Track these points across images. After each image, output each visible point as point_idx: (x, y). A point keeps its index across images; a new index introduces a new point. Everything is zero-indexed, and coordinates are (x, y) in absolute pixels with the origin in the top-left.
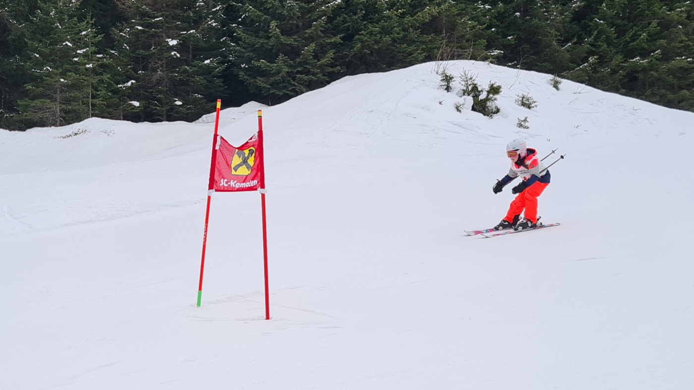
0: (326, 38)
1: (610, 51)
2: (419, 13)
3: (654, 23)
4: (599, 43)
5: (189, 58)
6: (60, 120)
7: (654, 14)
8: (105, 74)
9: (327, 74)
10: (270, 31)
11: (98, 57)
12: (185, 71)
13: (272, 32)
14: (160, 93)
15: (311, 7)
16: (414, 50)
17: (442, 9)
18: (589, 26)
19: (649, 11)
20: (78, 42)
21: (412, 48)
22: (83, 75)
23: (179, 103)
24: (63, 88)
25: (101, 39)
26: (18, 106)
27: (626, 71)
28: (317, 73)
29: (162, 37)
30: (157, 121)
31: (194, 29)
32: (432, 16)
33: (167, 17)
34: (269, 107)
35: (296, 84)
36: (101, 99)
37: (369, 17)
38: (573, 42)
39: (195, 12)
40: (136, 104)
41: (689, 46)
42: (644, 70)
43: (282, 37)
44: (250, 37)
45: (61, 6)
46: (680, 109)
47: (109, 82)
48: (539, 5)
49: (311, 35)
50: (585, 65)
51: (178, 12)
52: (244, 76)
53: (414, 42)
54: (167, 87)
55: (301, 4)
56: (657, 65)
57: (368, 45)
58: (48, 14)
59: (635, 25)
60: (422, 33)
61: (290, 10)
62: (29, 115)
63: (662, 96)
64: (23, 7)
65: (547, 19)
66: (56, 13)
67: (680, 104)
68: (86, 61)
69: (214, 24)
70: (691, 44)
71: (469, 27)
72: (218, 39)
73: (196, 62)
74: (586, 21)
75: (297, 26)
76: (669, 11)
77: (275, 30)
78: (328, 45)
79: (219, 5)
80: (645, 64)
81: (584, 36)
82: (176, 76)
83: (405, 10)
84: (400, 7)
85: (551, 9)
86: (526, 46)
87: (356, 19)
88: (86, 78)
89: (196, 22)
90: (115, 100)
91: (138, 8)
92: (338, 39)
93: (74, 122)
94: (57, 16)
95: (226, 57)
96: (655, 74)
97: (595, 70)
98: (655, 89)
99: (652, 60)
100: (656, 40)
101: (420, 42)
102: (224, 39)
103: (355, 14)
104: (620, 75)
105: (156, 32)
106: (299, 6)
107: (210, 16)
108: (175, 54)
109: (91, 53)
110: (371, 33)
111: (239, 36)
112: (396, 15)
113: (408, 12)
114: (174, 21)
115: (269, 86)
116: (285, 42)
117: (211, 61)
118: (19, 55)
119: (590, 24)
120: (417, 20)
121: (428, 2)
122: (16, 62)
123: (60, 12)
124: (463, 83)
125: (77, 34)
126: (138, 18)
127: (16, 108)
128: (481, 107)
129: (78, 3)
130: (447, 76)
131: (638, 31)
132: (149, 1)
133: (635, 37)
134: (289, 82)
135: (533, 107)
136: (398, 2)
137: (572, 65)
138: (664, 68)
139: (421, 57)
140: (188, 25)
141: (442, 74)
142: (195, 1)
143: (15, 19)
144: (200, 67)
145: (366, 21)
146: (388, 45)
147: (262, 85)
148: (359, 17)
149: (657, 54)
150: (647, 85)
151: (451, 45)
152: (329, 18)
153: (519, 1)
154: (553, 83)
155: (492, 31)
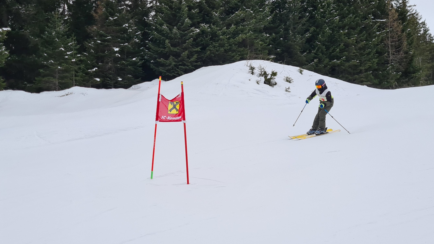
0: (193, 48)
1: (323, 57)
2: (237, 37)
3: (342, 45)
4: (318, 53)
5: (125, 57)
6: (58, 88)
7: (342, 40)
8: (82, 64)
9: (193, 66)
10: (166, 44)
11: (78, 56)
12: (123, 64)
13: (166, 45)
14: (111, 75)
15: (185, 33)
17: (247, 36)
18: (313, 45)
19: (339, 39)
20: (68, 49)
21: (234, 54)
22: (70, 65)
23: (120, 79)
24: (60, 71)
25: (79, 47)
26: (36, 80)
27: (331, 66)
28: (189, 65)
29: (111, 46)
30: (109, 88)
31: (127, 43)
32: (243, 39)
33: (113, 37)
35: (179, 70)
36: (80, 77)
37: (213, 39)
38: (307, 52)
39: (127, 35)
40: (98, 80)
41: (357, 55)
42: (338, 66)
43: (171, 48)
44: (155, 47)
45: (58, 30)
46: (354, 83)
47: (83, 69)
48: (291, 35)
49: (186, 47)
50: (313, 63)
51: (119, 34)
52: (153, 66)
53: (235, 51)
54: (114, 71)
55: (180, 32)
56: (344, 63)
57: (213, 52)
58: (51, 34)
59: (333, 45)
60: (239, 47)
61: (175, 35)
62: (41, 85)
63: (346, 77)
64: (37, 30)
65: (295, 42)
66: (56, 34)
67: (355, 81)
68: (72, 58)
69: (137, 41)
70: (358, 54)
71: (260, 44)
72: (139, 48)
73: (128, 59)
74: (312, 43)
75: (178, 42)
76: (348, 39)
77: (168, 44)
78: (194, 52)
79: (139, 32)
80: (339, 63)
81: (311, 50)
82: (119, 66)
83: (230, 36)
84: (228, 34)
85: (296, 37)
86: (286, 54)
87: (207, 40)
88: (72, 67)
89: (129, 40)
90: (87, 78)
91: (98, 32)
92: (198, 49)
93: (66, 89)
95: (144, 57)
96: (343, 67)
97: (317, 66)
98: (344, 74)
99: (341, 61)
100: (343, 52)
101: (237, 51)
102: (142, 48)
103: (207, 37)
104: (328, 68)
105: (108, 44)
106: (180, 33)
107: (135, 37)
108: (118, 55)
109: (74, 54)
110: (214, 47)
111: (150, 47)
112: (226, 38)
113: (232, 37)
114: (117, 39)
115: (165, 72)
116: (173, 50)
117: (136, 59)
118: (35, 54)
119: (314, 44)
120: (236, 41)
121: (241, 33)
122: (33, 58)
123: (58, 33)
124: (260, 71)
125: (67, 44)
126: (98, 37)
127: (34, 81)
128: (268, 82)
129: (67, 29)
130: (252, 67)
131: (335, 48)
132: (104, 29)
133: (334, 50)
134: (175, 70)
135: (292, 82)
136: (227, 32)
137: (307, 63)
138: (347, 65)
139: (238, 58)
140: (124, 41)
141: (249, 66)
142: (128, 30)
143: (32, 36)
144: (131, 62)
145: (212, 40)
146: (222, 52)
147: (162, 71)
148: (208, 39)
149: (344, 58)
150: (340, 72)
151: (252, 53)
152: (194, 39)
153: (282, 33)
154: (300, 71)
155: (270, 47)
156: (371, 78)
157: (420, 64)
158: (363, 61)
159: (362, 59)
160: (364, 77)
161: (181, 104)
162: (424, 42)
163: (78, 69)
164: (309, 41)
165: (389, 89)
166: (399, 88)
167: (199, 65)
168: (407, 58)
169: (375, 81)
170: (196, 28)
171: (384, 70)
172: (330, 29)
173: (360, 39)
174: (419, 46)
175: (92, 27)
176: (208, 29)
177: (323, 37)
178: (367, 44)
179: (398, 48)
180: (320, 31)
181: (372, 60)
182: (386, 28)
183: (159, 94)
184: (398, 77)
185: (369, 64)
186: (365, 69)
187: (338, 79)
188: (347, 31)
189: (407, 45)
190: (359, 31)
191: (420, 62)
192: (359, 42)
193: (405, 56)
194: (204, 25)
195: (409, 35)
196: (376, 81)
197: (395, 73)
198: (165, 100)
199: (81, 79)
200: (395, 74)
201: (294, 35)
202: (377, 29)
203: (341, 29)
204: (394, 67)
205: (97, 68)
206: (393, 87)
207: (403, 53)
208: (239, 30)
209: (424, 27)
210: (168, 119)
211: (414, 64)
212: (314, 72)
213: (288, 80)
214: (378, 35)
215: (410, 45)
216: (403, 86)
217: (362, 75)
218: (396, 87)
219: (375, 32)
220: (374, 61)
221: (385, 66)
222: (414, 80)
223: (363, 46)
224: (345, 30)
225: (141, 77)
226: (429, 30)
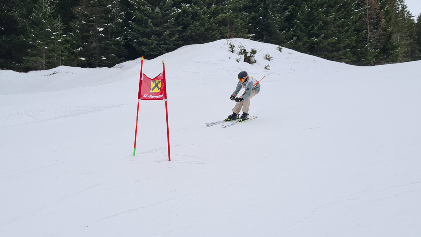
0: (174, 28)
1: (302, 35)
2: (217, 16)
3: (321, 23)
4: (297, 31)
5: (108, 37)
6: (45, 67)
7: (320, 18)
8: (67, 44)
9: (175, 45)
10: (148, 24)
11: (64, 36)
12: (107, 43)
14: (95, 54)
15: (167, 13)
16: (215, 34)
17: (227, 15)
18: (292, 23)
19: (318, 17)
20: (54, 29)
21: (215, 32)
22: (56, 45)
23: (104, 58)
24: (47, 51)
25: (65, 27)
26: (24, 60)
27: (310, 44)
28: (171, 44)
29: (95, 26)
30: (93, 68)
31: (110, 23)
32: (223, 18)
33: (97, 17)
34: (148, 60)
35: (161, 49)
36: (66, 56)
37: (194, 18)
38: (286, 30)
39: (111, 15)
40: (83, 59)
41: (335, 33)
42: (317, 43)
43: (154, 27)
44: (138, 27)
45: (45, 11)
46: (333, 61)
47: (69, 48)
48: (270, 13)
49: (168, 26)
50: (292, 41)
51: (103, 15)
52: (135, 46)
53: (215, 30)
54: (98, 51)
55: (162, 12)
56: (322, 41)
57: (194, 31)
58: (38, 15)
59: (312, 23)
61: (157, 14)
62: (29, 65)
64: (25, 11)
65: (274, 20)
66: (43, 15)
67: (333, 59)
68: (58, 38)
69: (120, 21)
70: (337, 32)
71: (240, 23)
72: (122, 28)
73: (112, 39)
74: (291, 21)
75: (160, 22)
76: (326, 17)
77: (150, 24)
78: (176, 31)
79: (122, 12)
80: (317, 41)
81: (290, 28)
82: (103, 46)
83: (211, 15)
84: (208, 14)
85: (276, 16)
86: (265, 32)
87: (188, 19)
88: (58, 47)
89: (112, 20)
90: (73, 57)
91: (83, 12)
92: (180, 28)
93: (52, 68)
95: (127, 36)
96: (322, 45)
97: (296, 43)
98: (322, 52)
99: (320, 39)
100: (321, 30)
101: (218, 30)
102: (125, 28)
103: (188, 16)
104: (307, 46)
105: (92, 24)
107: (118, 17)
108: (102, 35)
109: (61, 34)
110: (195, 26)
111: (133, 26)
112: (207, 17)
114: (101, 19)
115: (148, 51)
116: (155, 29)
117: (119, 38)
118: (23, 35)
120: (216, 20)
121: (221, 12)
122: (22, 39)
123: (44, 14)
124: (239, 49)
125: (53, 25)
126: (83, 18)
127: (22, 61)
128: (248, 60)
129: (54, 10)
130: (232, 46)
131: (314, 26)
132: (89, 9)
133: (313, 28)
134: (158, 49)
135: (271, 60)
136: (207, 11)
137: (286, 41)
138: (325, 43)
139: (219, 37)
140: (108, 21)
141: (229, 45)
142: (111, 10)
143: (21, 17)
144: (114, 41)
145: (193, 20)
146: (203, 31)
147: (145, 50)
148: (190, 18)
149: (322, 36)
150: (319, 50)
151: (232, 31)
152: (175, 18)
153: (262, 12)
154: (279, 49)
155: (250, 25)
156: (349, 55)
157: (399, 41)
159: (341, 37)
160: (343, 54)
161: (162, 83)
162: (402, 19)
163: (64, 49)
164: (288, 19)
165: (368, 66)
166: (377, 65)
167: (180, 44)
168: (385, 35)
169: (353, 58)
170: (177, 8)
171: (363, 47)
172: (308, 7)
173: (338, 17)
174: (397, 23)
175: (77, 8)
176: (189, 8)
177: (301, 15)
178: (345, 22)
179: (376, 26)
180: (299, 9)
181: (351, 37)
182: (364, 6)
183: (141, 73)
184: (377, 54)
185: (347, 41)
186: (343, 47)
187: (317, 56)
188: (325, 9)
189: (385, 22)
190: (337, 9)
191: (398, 39)
192: (337, 19)
193: (383, 34)
194: (185, 5)
195: (387, 12)
196: (355, 58)
197: (373, 50)
198: (147, 78)
199: (68, 58)
200: (373, 51)
201: (273, 13)
202: (355, 7)
203: (320, 7)
204: (372, 44)
206: (371, 64)
207: (381, 30)
208: (220, 9)
209: (401, 4)
210: (150, 97)
211: (392, 41)
212: (293, 50)
213: (268, 58)
214: (356, 12)
215: (388, 22)
216: (381, 63)
217: (341, 52)
218: (374, 64)
219: (353, 10)
220: (352, 39)
221: (363, 43)
222: (392, 57)
223: (341, 24)
224: (324, 8)
225: (123, 57)
226: (407, 7)
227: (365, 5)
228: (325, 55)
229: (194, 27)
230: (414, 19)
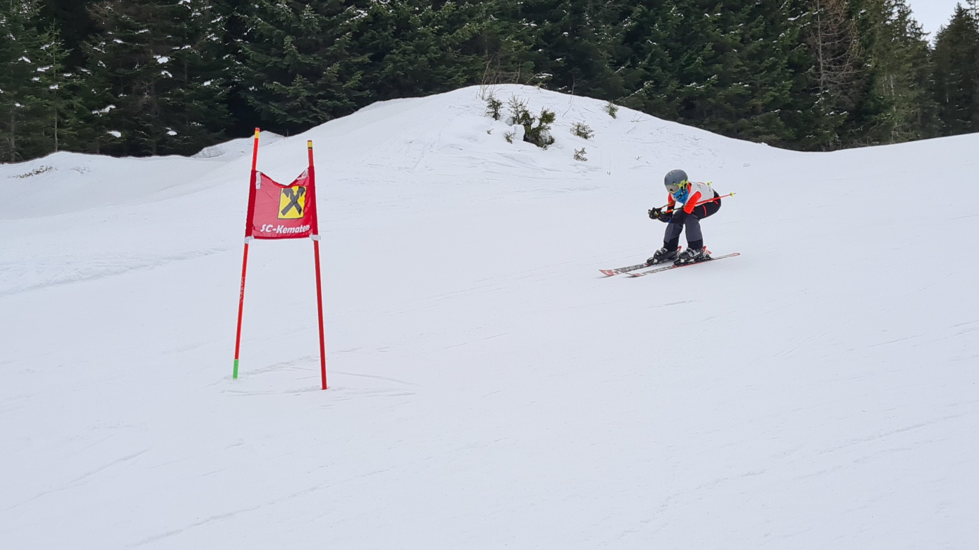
0: (352, 57)
1: (666, 76)
2: (458, 30)
3: (709, 46)
4: (654, 67)
5: (183, 79)
6: (16, 155)
7: (708, 36)
8: (75, 97)
9: (354, 99)
10: (285, 48)
11: (65, 77)
12: (180, 95)
14: (148, 122)
15: (333, 21)
16: (452, 72)
17: (483, 26)
18: (642, 49)
19: (702, 33)
20: (38, 59)
21: (452, 69)
22: (47, 99)
23: (172, 133)
24: (20, 115)
25: (68, 54)
27: (683, 98)
28: (343, 98)
29: (149, 52)
30: (144, 156)
31: (188, 44)
32: (472, 34)
33: (154, 29)
34: (286, 138)
35: (318, 110)
36: (71, 128)
37: (402, 33)
38: (627, 65)
39: (190, 24)
40: (118, 134)
41: (744, 71)
42: (702, 96)
43: (299, 55)
44: (259, 54)
45: (13, 12)
46: (738, 138)
47: (80, 108)
48: (588, 24)
49: (335, 53)
50: (640, 90)
51: (167, 23)
52: (253, 101)
53: (454, 63)
54: (156, 114)
55: (320, 17)
56: (714, 91)
57: (401, 65)
59: (689, 48)
60: (463, 53)
61: (307, 23)
63: (721, 125)
65: (598, 40)
66: (9, 22)
67: (739, 134)
68: (49, 82)
69: (214, 39)
70: (747, 69)
71: (515, 47)
72: (219, 56)
73: (193, 83)
74: (639, 43)
75: (317, 43)
76: (722, 33)
77: (291, 47)
78: (355, 65)
79: (219, 16)
80: (702, 90)
81: (637, 59)
82: (168, 101)
83: (442, 27)
84: (436, 23)
85: (601, 29)
86: (576, 70)
87: (386, 36)
88: (50, 103)
89: (193, 36)
90: (89, 130)
91: (117, 17)
92: (365, 58)
93: (36, 158)
94: (10, 25)
95: (231, 77)
96: (713, 101)
97: (651, 98)
98: (714, 117)
99: (708, 87)
100: (712, 64)
101: (460, 63)
102: (227, 56)
103: (385, 30)
104: (677, 102)
105: (142, 47)
106: (319, 19)
107: (209, 29)
108: (166, 74)
109: (57, 71)
110: (404, 53)
111: (246, 53)
112: (432, 32)
113: (446, 29)
114: (164, 34)
115: (285, 113)
116: (304, 61)
117: (211, 83)
119: (643, 45)
120: (456, 38)
121: (468, 18)
123: (14, 20)
124: (513, 110)
125: (37, 47)
126: (117, 30)
128: (533, 137)
129: (38, 10)
130: (493, 101)
131: (693, 54)
132: (131, 10)
133: (690, 60)
134: (309, 109)
135: (590, 137)
136: (434, 17)
137: (627, 91)
138: (721, 95)
139: (462, 81)
140: (181, 39)
141: (488, 99)
142: (190, 12)
144: (199, 90)
145: (399, 37)
146: (424, 67)
147: (277, 111)
148: (390, 33)
149: (713, 79)
150: (705, 112)
151: (496, 67)
152: (355, 34)
153: (567, 19)
154: (609, 110)
155: (540, 52)
156: (777, 125)
157: (893, 91)
158: (758, 85)
159: (756, 80)
160: (762, 122)
161: (308, 195)
162: (900, 40)
163: (65, 108)
165: (820, 151)
166: (842, 149)
167: (368, 97)
168: (859, 78)
169: (786, 133)
170: (358, 7)
171: (808, 107)
172: (680, 9)
173: (750, 33)
174: (888, 50)
175: (101, 6)
176: (388, 9)
177: (662, 28)
178: (766, 46)
179: (839, 55)
180: (657, 14)
181: (780, 82)
182: (809, 8)
183: (254, 172)
184: (841, 122)
185: (772, 93)
186: (763, 105)
187: (700, 128)
188: (719, 14)
189: (860, 47)
190: (747, 15)
191: (892, 87)
192: (748, 39)
193: (856, 74)
194: (378, 1)
195: (864, 22)
196: (790, 133)
197: (832, 113)
198: (272, 184)
199: (76, 133)
200: (832, 115)
201: (595, 24)
202: (789, 10)
203: (706, 10)
204: (831, 98)
205: (113, 107)
206: (829, 146)
207: (851, 65)
208: (464, 13)
209: (898, 5)
211: (875, 91)
212: (643, 111)
213: (582, 133)
214: (791, 24)
215: (866, 49)
216: (852, 143)
217: (757, 119)
218: (837, 147)
219: (785, 18)
220: (784, 86)
221: (810, 96)
222: (878, 129)
223: (757, 50)
224: (716, 13)
225: (224, 128)
226: (911, 11)
227: (812, 6)
228: (720, 125)
229: (401, 55)
230: (927, 40)
